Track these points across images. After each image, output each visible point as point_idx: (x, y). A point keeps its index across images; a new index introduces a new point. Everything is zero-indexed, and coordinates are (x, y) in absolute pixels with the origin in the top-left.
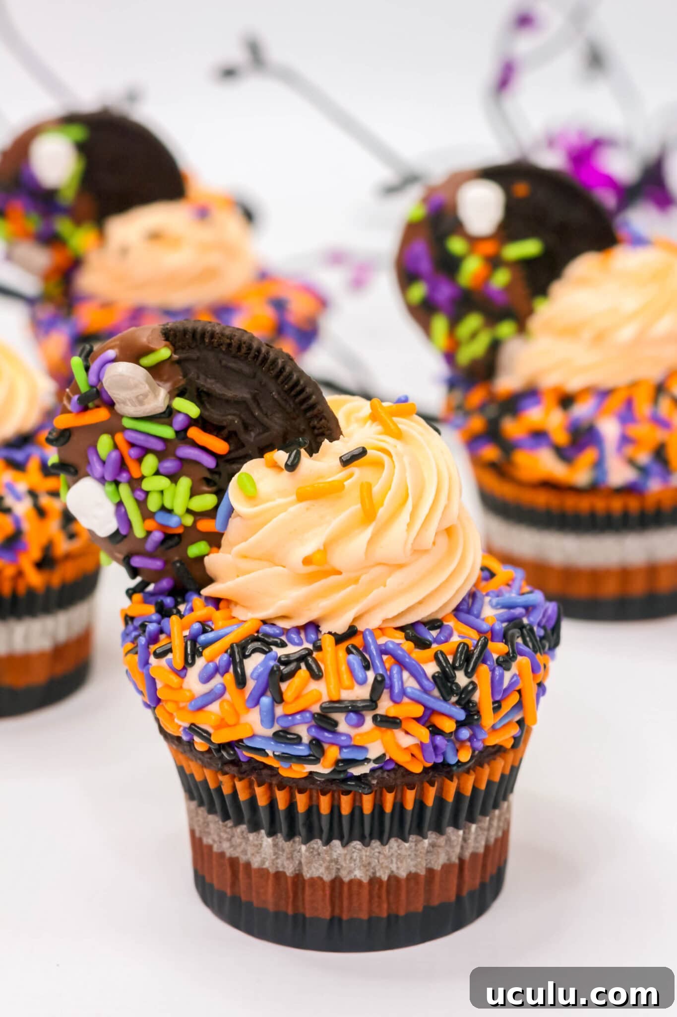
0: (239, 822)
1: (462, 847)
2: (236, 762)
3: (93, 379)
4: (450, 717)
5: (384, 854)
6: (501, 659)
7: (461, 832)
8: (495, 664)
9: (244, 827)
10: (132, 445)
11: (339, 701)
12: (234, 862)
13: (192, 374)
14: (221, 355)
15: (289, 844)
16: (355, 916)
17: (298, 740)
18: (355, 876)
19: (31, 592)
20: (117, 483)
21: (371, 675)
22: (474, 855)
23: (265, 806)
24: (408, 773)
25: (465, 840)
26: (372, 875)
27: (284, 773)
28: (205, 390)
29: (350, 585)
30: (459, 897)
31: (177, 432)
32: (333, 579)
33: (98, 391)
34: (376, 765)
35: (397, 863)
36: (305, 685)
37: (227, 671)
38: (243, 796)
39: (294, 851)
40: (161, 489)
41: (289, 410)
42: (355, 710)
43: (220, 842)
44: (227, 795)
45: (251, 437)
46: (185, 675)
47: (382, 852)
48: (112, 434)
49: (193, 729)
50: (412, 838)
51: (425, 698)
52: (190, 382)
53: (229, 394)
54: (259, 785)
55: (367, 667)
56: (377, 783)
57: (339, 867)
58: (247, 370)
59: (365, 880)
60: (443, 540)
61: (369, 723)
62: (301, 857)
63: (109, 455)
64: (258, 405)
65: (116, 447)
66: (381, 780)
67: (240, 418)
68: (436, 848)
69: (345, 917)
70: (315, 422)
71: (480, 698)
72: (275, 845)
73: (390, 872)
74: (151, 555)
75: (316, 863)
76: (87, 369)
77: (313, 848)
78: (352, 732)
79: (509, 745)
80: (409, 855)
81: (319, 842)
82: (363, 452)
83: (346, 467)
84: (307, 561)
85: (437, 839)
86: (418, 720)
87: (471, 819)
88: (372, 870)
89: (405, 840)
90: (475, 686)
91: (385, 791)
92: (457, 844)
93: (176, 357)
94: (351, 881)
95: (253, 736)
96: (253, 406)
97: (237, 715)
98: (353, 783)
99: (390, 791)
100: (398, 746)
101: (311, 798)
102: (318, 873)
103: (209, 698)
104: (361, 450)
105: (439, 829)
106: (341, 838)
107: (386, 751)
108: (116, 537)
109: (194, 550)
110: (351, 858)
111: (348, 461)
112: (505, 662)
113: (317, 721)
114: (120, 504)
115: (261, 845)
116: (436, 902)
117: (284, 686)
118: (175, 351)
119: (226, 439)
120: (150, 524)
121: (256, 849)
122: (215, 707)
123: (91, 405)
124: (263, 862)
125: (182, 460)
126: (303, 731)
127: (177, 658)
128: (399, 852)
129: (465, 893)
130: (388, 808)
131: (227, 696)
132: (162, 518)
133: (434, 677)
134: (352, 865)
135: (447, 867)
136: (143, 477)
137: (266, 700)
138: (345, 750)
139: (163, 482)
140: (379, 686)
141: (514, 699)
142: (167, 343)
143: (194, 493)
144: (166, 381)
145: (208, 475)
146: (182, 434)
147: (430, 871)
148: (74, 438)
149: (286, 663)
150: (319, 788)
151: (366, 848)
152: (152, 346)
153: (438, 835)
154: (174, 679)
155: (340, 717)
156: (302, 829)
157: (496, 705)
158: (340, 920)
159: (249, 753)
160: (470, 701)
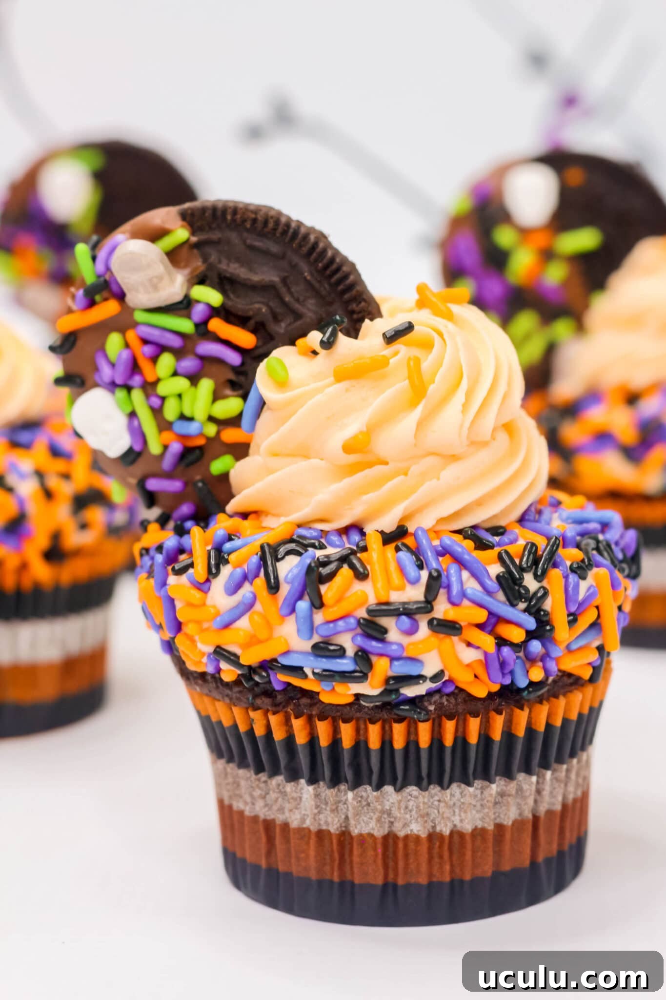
0: (275, 772)
1: (536, 801)
2: (269, 693)
3: (100, 266)
4: (518, 625)
5: (445, 802)
6: (575, 566)
7: (534, 779)
8: (569, 571)
9: (280, 779)
10: (145, 341)
11: (387, 603)
12: (269, 825)
13: (213, 258)
14: (245, 235)
15: (334, 791)
16: (413, 881)
17: (341, 652)
18: (411, 830)
19: (38, 590)
20: (129, 389)
21: (424, 574)
22: (550, 813)
23: (303, 745)
24: (471, 698)
25: (539, 792)
26: (431, 830)
27: (325, 698)
28: (228, 275)
29: (399, 475)
30: (534, 863)
31: (197, 325)
32: (379, 469)
33: (106, 281)
34: (433, 685)
35: (460, 816)
36: (347, 587)
37: (257, 576)
38: (279, 735)
39: (339, 802)
40: (178, 392)
41: (324, 293)
42: (407, 612)
43: (253, 804)
44: (259, 737)
45: (281, 328)
46: (209, 589)
47: (442, 800)
48: (123, 331)
49: (220, 653)
50: (478, 783)
51: (487, 600)
52: (210, 267)
53: (256, 278)
54: (297, 717)
55: (420, 567)
56: (435, 709)
57: (392, 820)
58: (274, 248)
59: (424, 835)
60: (502, 436)
61: (424, 629)
62: (348, 810)
63: (120, 355)
64: (289, 289)
65: (127, 345)
66: (440, 707)
67: (268, 305)
68: (505, 798)
69: (401, 882)
70: (354, 306)
71: (552, 608)
72: (317, 796)
73: (452, 826)
74: (168, 475)
75: (365, 816)
76: (94, 258)
77: (362, 797)
78: (405, 640)
79: (587, 674)
80: (475, 806)
81: (369, 788)
82: (410, 327)
83: (389, 346)
84: (348, 448)
85: (506, 786)
86: (481, 627)
87: (545, 765)
88: (431, 824)
89: (469, 784)
90: (546, 593)
91: (444, 719)
92: (530, 795)
93: (194, 239)
94: (407, 837)
95: (287, 653)
96: (283, 290)
97: (270, 627)
98: (407, 707)
99: (450, 717)
100: (459, 661)
101: (357, 730)
102: (368, 828)
103: (237, 612)
104: (407, 325)
105: (508, 774)
106: (393, 783)
107: (445, 666)
108: (131, 457)
109: (217, 466)
110: (406, 807)
111: (391, 338)
112: (581, 569)
113: (362, 627)
114: (133, 415)
115: (301, 798)
116: (507, 867)
117: (323, 588)
118: (193, 233)
119: (254, 331)
120: (167, 436)
121: (293, 804)
122: (244, 623)
123: (98, 298)
124: (303, 820)
125: (202, 358)
126: (348, 642)
127: (199, 571)
128: (462, 800)
129: (541, 858)
130: (449, 741)
131: (258, 607)
132: (182, 428)
133: (498, 577)
134: (408, 816)
135: (519, 824)
136: (158, 380)
137: (303, 605)
138: (396, 663)
139: (182, 383)
140: (435, 583)
141: (589, 617)
142: (184, 223)
143: (217, 396)
144: (185, 267)
145: (231, 376)
146: (202, 327)
147: (499, 827)
148: (80, 343)
149: (324, 564)
150: (368, 717)
151: (423, 793)
152: (168, 226)
153: (507, 780)
154: (197, 595)
155: (387, 622)
156: (349, 773)
157: (571, 618)
158: (395, 886)
159: (285, 674)
160: (539, 610)
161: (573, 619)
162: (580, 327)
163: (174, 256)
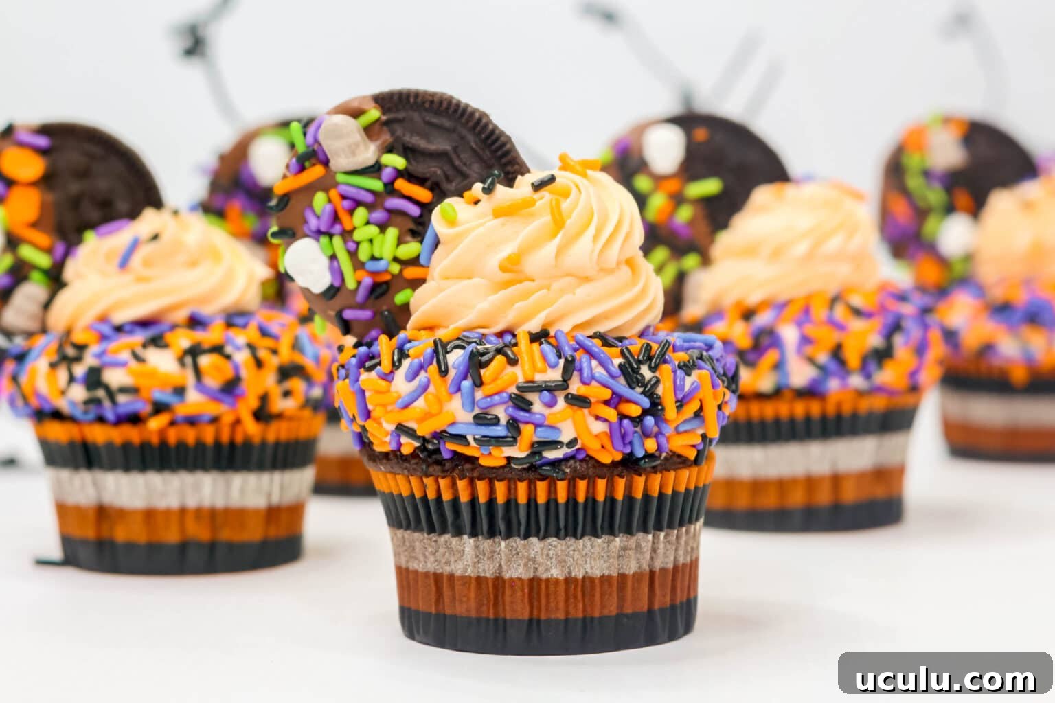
0: (444, 531)
1: (652, 558)
2: (440, 463)
3: (310, 139)
4: (636, 403)
5: (579, 550)
6: (682, 364)
7: (650, 537)
8: (677, 368)
9: (447, 537)
10: (344, 197)
11: (532, 382)
12: (437, 577)
13: (399, 132)
14: (425, 114)
15: (490, 542)
16: (553, 617)
17: (496, 422)
18: (552, 575)
20: (331, 236)
21: (562, 362)
22: (664, 570)
23: (466, 503)
24: (598, 464)
25: (654, 550)
26: (567, 575)
27: (484, 462)
28: (410, 145)
29: (543, 289)
30: (650, 611)
31: (386, 185)
32: (527, 284)
33: (314, 150)
34: (569, 451)
35: (591, 564)
36: (503, 370)
37: (431, 363)
38: (447, 496)
39: (494, 552)
40: (369, 238)
41: (485, 158)
42: (550, 388)
43: (426, 562)
44: (432, 500)
45: (452, 187)
46: (393, 379)
47: (576, 549)
48: (326, 190)
49: (402, 429)
50: (605, 538)
51: (611, 381)
52: (397, 139)
53: (432, 147)
54: (460, 479)
55: (560, 357)
56: (571, 471)
57: (536, 566)
58: (447, 123)
59: (561, 578)
61: (561, 403)
62: (501, 559)
63: (323, 210)
64: (458, 156)
65: (330, 201)
66: (574, 470)
67: (441, 168)
68: (627, 551)
69: (543, 617)
70: (509, 168)
71: (663, 394)
72: (477, 547)
73: (584, 572)
74: (361, 306)
75: (515, 563)
76: (305, 134)
77: (512, 547)
78: (547, 411)
79: (692, 455)
80: (603, 557)
81: (518, 539)
82: (552, 179)
83: (537, 192)
84: (503, 268)
85: (628, 541)
86: (607, 403)
87: (659, 527)
88: (568, 570)
89: (597, 536)
90: (658, 381)
91: (577, 479)
92: (648, 550)
93: (384, 118)
94: (548, 580)
95: (453, 424)
96: (454, 156)
97: (440, 402)
98: (548, 468)
99: (583, 478)
100: (590, 433)
101: (509, 489)
102: (517, 574)
103: (416, 395)
104: (550, 177)
105: (629, 531)
106: (537, 535)
107: (578, 435)
108: (332, 292)
109: (400, 298)
110: (548, 555)
111: (538, 187)
112: (687, 368)
113: (514, 401)
114: (333, 257)
115: (463, 551)
116: (628, 610)
117: (482, 371)
118: (384, 113)
119: (431, 189)
120: (361, 273)
121: (458, 555)
122: (420, 403)
123: (307, 164)
124: (465, 570)
125: (391, 212)
126: (502, 413)
127: (386, 365)
128: (592, 551)
129: (656, 606)
130: (581, 498)
131: (431, 389)
132: (372, 266)
133: (620, 366)
134: (549, 563)
135: (637, 576)
136: (355, 228)
137: (467, 384)
138: (539, 429)
139: (373, 230)
140: (570, 367)
141: (695, 406)
142: (377, 106)
143: (400, 241)
144: (376, 140)
145: (412, 226)
146: (390, 189)
147: (623, 576)
148: (292, 203)
149: (483, 354)
150: (517, 477)
151: (561, 542)
152: (365, 107)
153: (629, 536)
154: (383, 383)
155: (533, 397)
156: (502, 526)
157: (678, 404)
158: (539, 621)
159: (452, 444)
160: (652, 394)
161: (681, 404)
162: (706, 261)
163: (369, 131)
